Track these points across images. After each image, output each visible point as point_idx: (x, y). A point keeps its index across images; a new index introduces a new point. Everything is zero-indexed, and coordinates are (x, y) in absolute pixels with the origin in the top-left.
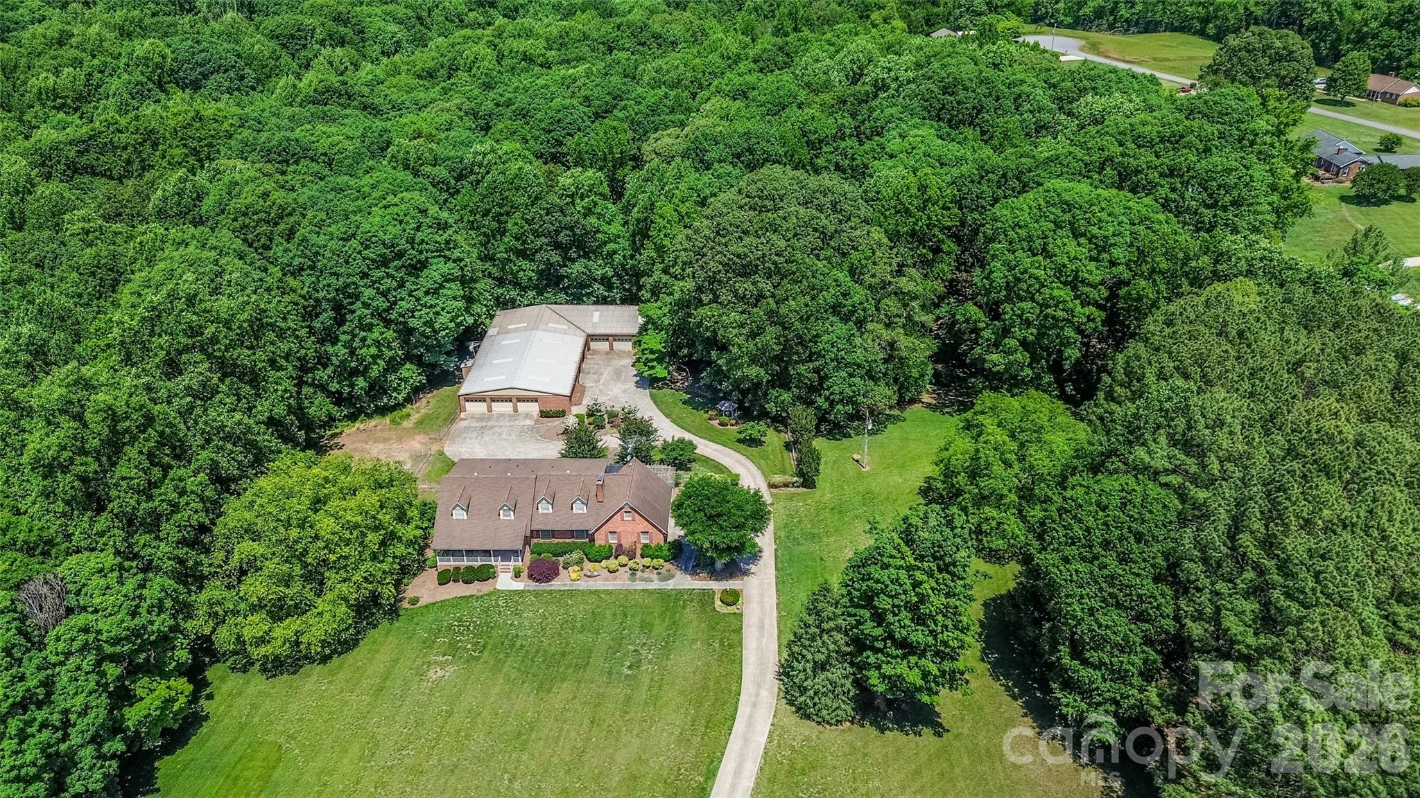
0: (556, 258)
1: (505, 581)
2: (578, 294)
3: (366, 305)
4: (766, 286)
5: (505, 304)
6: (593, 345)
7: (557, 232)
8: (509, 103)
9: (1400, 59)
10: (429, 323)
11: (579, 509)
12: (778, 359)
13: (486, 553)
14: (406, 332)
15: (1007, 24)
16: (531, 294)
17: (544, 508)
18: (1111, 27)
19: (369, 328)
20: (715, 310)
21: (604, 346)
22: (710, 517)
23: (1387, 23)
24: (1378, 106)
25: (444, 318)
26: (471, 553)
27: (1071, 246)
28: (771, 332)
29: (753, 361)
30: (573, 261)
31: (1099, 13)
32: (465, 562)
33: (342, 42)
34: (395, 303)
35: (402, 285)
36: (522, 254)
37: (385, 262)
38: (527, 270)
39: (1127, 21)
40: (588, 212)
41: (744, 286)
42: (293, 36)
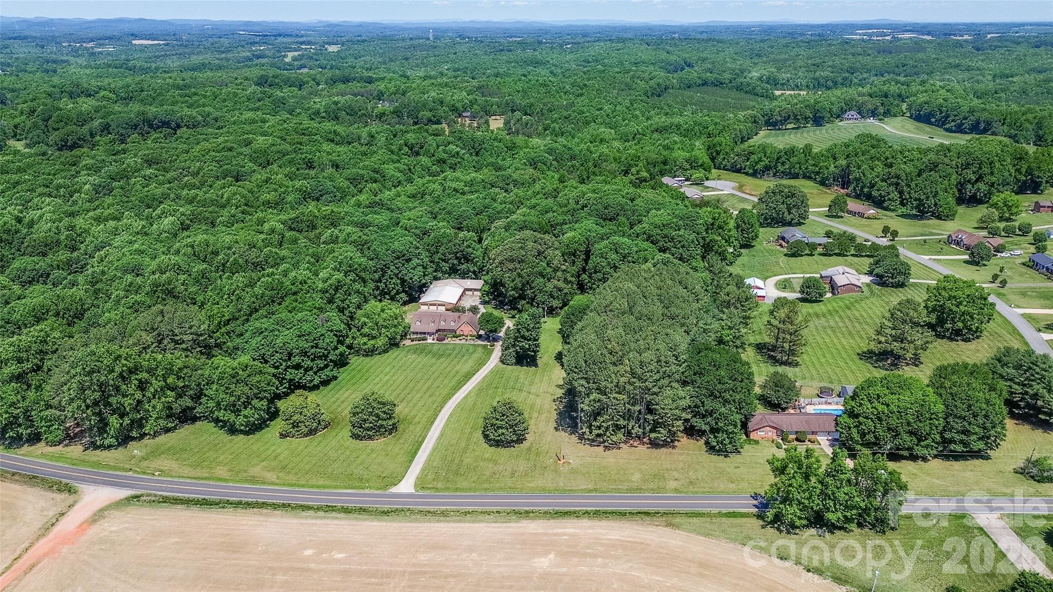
0: (456, 262)
1: (430, 341)
2: (464, 275)
3: (392, 271)
4: (518, 266)
5: (436, 279)
6: (467, 292)
7: (457, 253)
8: (444, 209)
9: (884, 197)
10: (411, 279)
11: (452, 324)
12: (521, 289)
13: (425, 333)
14: (403, 281)
15: (697, 175)
16: (447, 275)
17: (442, 323)
18: (775, 175)
19: (392, 278)
20: (501, 273)
21: (471, 293)
22: (487, 321)
23: (883, 180)
24: (854, 220)
25: (416, 277)
26: (421, 333)
27: (614, 256)
28: (518, 280)
29: (513, 290)
30: (463, 264)
31: (767, 168)
32: (419, 336)
33: (376, 182)
34: (400, 272)
35: (403, 265)
36: (444, 260)
37: (398, 258)
38: (445, 266)
39: (782, 172)
40: (469, 246)
41: (511, 266)
42: (354, 179)
